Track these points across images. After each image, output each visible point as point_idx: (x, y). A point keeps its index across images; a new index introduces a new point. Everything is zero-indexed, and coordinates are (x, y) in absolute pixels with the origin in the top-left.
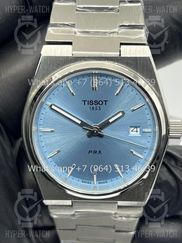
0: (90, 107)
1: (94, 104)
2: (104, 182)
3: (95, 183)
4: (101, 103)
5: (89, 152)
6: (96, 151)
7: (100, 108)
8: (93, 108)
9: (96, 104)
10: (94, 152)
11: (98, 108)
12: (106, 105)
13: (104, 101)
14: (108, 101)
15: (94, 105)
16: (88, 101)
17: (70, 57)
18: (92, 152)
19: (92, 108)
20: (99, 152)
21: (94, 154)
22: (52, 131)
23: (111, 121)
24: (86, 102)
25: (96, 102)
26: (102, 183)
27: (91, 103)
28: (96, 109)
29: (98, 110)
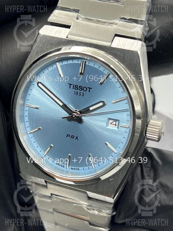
0: (75, 92)
1: (78, 89)
2: (76, 169)
3: (68, 168)
4: (85, 89)
5: (67, 136)
6: (74, 136)
7: (83, 94)
9: (80, 89)
10: (71, 137)
11: (82, 94)
12: (89, 92)
13: (88, 88)
14: (91, 88)
16: (74, 85)
17: (64, 39)
18: (69, 136)
19: (76, 93)
20: (76, 138)
21: (71, 138)
22: (37, 108)
23: (91, 109)
24: (72, 86)
25: (81, 87)
26: (74, 169)
27: (76, 87)
28: (80, 95)
29: (81, 96)
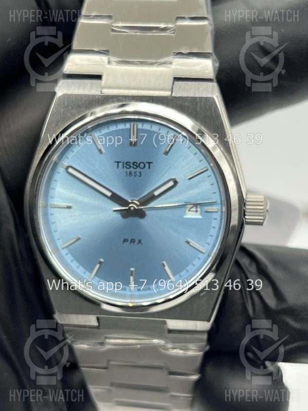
0: (127, 172)
4: (142, 165)
7: (140, 174)
8: (130, 173)
9: (135, 167)
12: (149, 168)
13: (147, 163)
14: (152, 163)
15: (132, 169)
16: (123, 163)
19: (128, 174)
22: (69, 207)
23: (156, 193)
24: (121, 165)
25: (135, 164)
27: (127, 165)
28: (135, 175)
29: (137, 176)
